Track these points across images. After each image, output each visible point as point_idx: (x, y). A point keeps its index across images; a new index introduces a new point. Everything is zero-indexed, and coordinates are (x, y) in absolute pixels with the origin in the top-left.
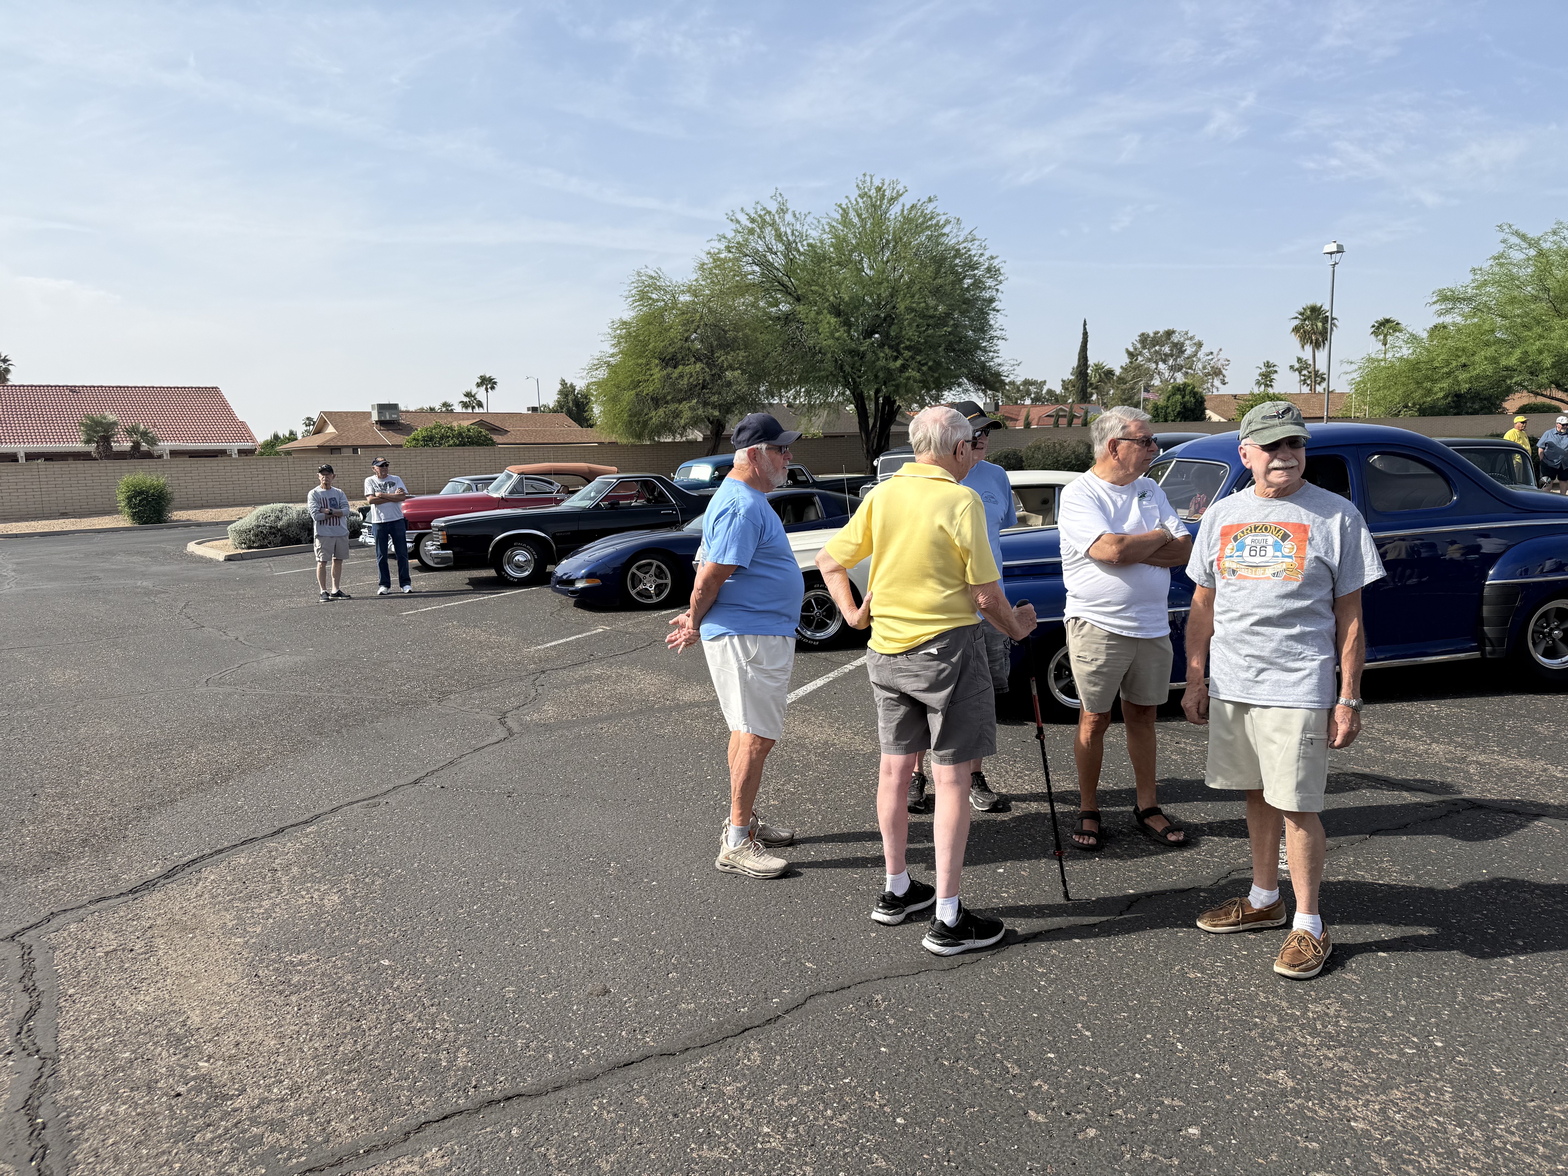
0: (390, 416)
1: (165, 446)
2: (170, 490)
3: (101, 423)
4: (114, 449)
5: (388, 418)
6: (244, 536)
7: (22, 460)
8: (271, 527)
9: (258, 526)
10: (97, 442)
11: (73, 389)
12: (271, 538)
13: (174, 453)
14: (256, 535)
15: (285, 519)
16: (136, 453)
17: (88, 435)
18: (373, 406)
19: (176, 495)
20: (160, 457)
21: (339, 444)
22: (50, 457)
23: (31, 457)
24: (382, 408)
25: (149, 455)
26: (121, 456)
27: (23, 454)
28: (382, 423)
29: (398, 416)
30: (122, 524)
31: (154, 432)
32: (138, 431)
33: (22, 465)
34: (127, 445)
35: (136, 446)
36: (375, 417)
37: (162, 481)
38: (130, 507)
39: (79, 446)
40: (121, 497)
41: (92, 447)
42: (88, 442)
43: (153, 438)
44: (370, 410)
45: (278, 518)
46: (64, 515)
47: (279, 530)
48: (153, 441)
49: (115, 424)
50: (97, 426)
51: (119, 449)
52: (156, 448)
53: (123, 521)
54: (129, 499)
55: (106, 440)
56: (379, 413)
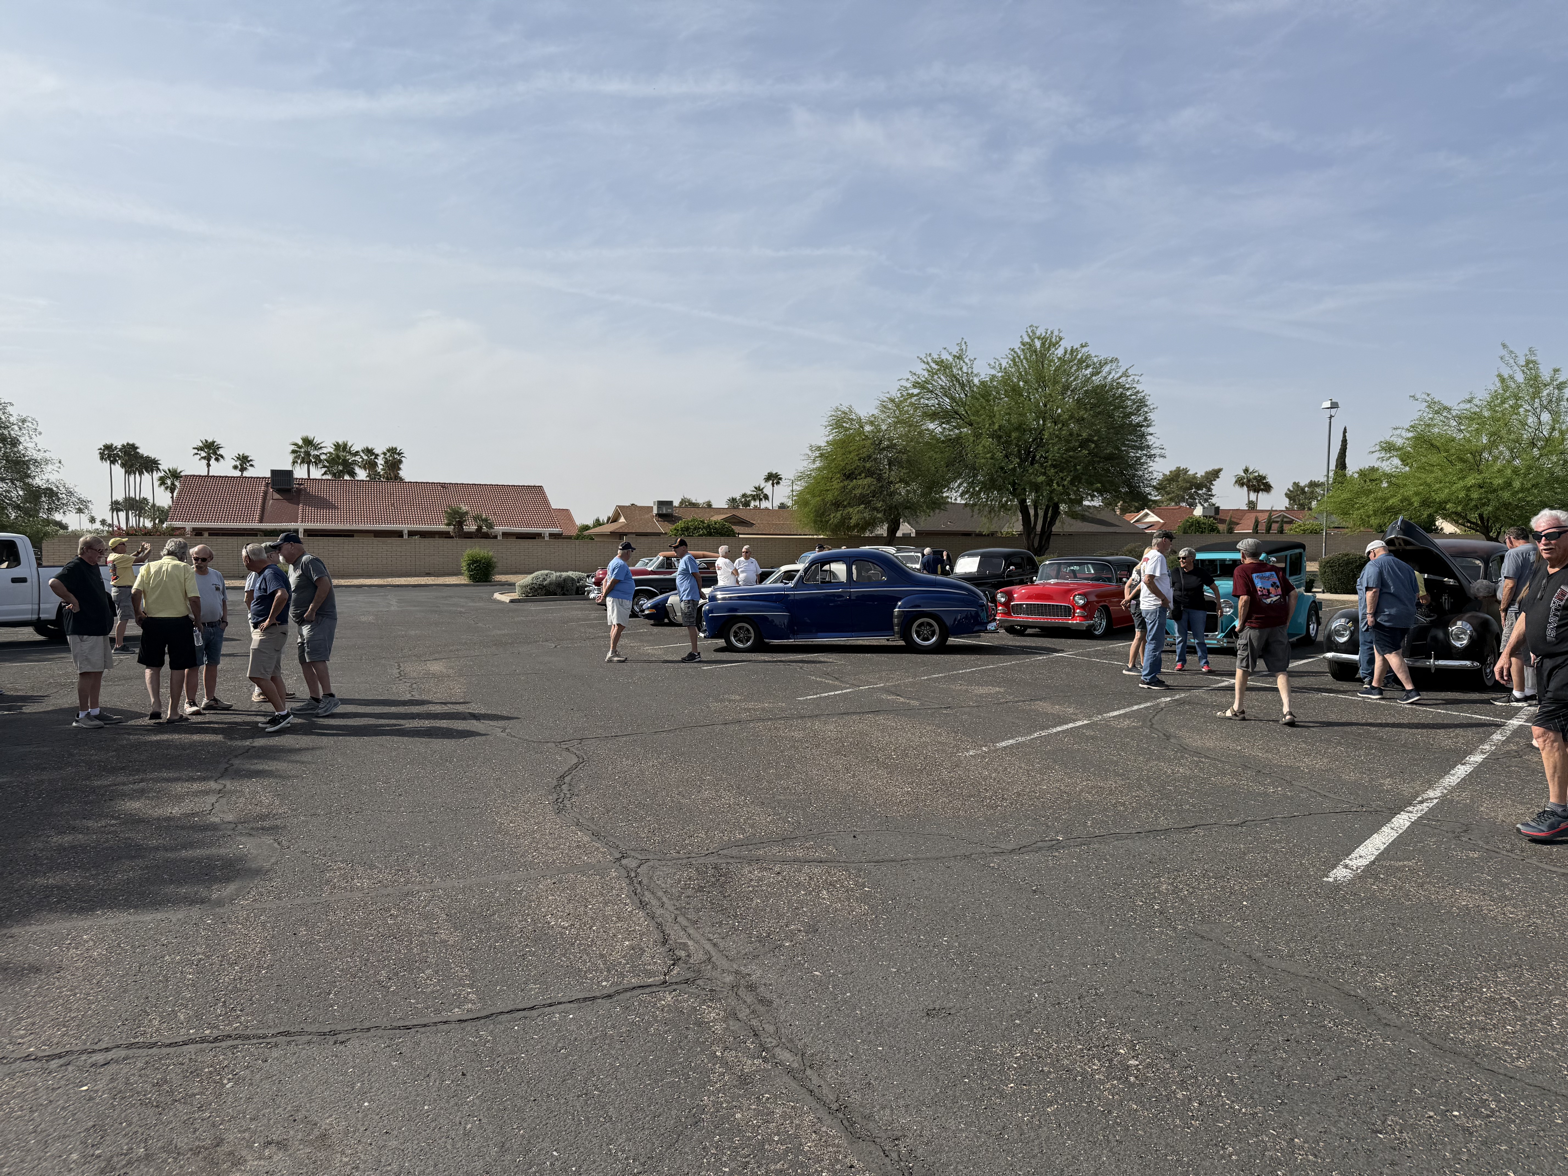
0: (666, 510)
1: (499, 529)
2: (495, 560)
3: (458, 511)
4: (465, 530)
5: (664, 512)
6: (524, 589)
7: (406, 537)
8: (540, 585)
9: (532, 584)
10: (454, 525)
11: (444, 486)
12: (539, 591)
13: (505, 535)
14: (531, 589)
15: (548, 580)
16: (480, 535)
17: (449, 520)
18: (654, 502)
19: (499, 565)
20: (496, 537)
21: (626, 531)
22: (424, 534)
23: (411, 534)
24: (661, 504)
25: (486, 536)
26: (469, 536)
27: (406, 532)
28: (660, 515)
29: (673, 511)
30: (463, 582)
31: (491, 518)
32: (481, 517)
33: (405, 540)
34: (473, 528)
35: (480, 528)
36: (655, 511)
37: (490, 554)
38: (469, 571)
39: (442, 527)
40: (464, 564)
41: (451, 529)
42: (448, 525)
43: (490, 524)
44: (652, 505)
45: (545, 579)
46: (428, 574)
47: (544, 587)
48: (490, 526)
49: (467, 513)
50: (455, 514)
51: (469, 530)
52: (492, 530)
53: (463, 580)
54: (469, 565)
55: (460, 524)
56: (658, 508)
